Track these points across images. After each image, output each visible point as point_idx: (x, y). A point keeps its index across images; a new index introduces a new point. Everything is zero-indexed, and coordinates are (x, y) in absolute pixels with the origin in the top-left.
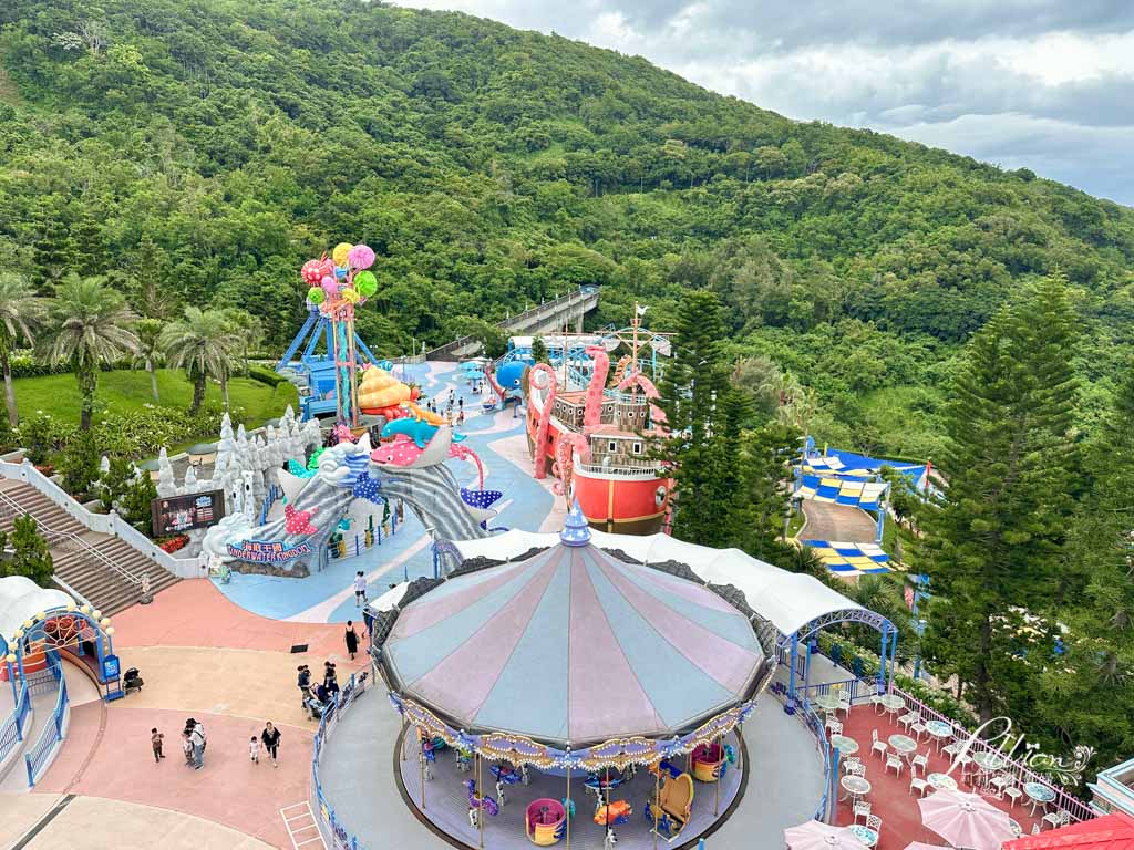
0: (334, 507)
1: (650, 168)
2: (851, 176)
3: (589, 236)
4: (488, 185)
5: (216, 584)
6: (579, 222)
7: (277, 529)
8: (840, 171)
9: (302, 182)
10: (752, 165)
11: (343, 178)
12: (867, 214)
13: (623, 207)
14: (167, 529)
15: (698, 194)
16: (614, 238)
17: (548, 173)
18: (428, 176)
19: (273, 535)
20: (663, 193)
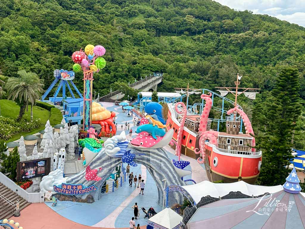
0: (110, 167)
1: (180, 26)
2: (263, 32)
3: (156, 53)
4: (113, 30)
5: (50, 206)
6: (151, 47)
7: (80, 178)
8: (258, 31)
9: (34, 24)
10: (221, 27)
11: (52, 24)
12: (271, 48)
13: (169, 42)
14: (23, 177)
15: (199, 38)
16: (165, 54)
17: (138, 26)
18: (88, 25)
19: (78, 181)
20: (185, 37)
